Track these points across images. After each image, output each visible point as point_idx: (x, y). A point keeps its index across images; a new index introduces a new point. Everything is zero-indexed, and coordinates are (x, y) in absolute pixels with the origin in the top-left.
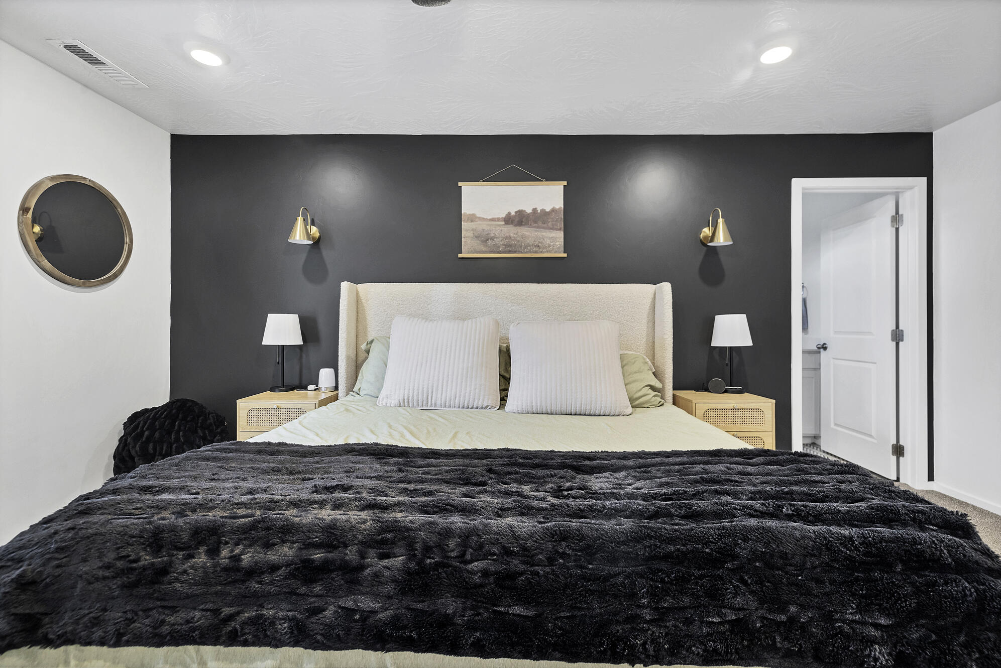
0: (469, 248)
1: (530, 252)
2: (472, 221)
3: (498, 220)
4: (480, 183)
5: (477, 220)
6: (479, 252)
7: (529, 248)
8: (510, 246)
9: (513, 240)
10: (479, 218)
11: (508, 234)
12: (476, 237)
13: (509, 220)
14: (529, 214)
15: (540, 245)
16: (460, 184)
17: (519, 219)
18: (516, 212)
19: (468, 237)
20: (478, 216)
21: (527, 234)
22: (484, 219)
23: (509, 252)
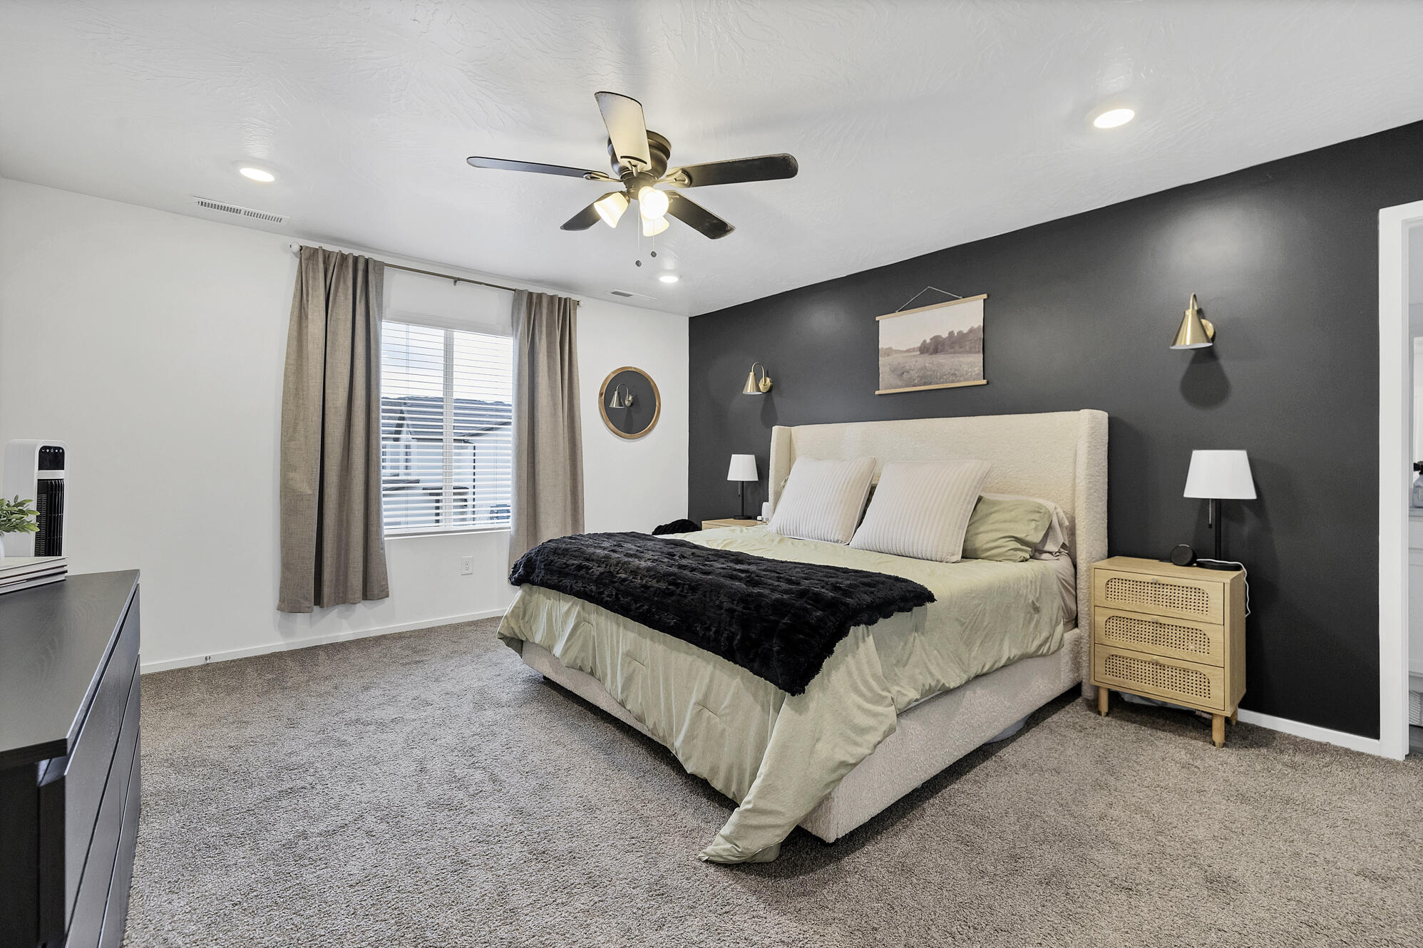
0: (888, 384)
1: (947, 382)
2: (889, 355)
3: (914, 350)
4: (897, 313)
5: (893, 353)
6: (896, 387)
7: (945, 377)
8: (925, 377)
9: (928, 371)
10: (896, 350)
11: (923, 365)
12: (892, 371)
13: (924, 349)
14: (945, 339)
15: (956, 372)
16: (878, 318)
17: (935, 347)
18: (931, 339)
19: (885, 372)
20: (894, 348)
21: (943, 361)
22: (900, 352)
23: (925, 384)
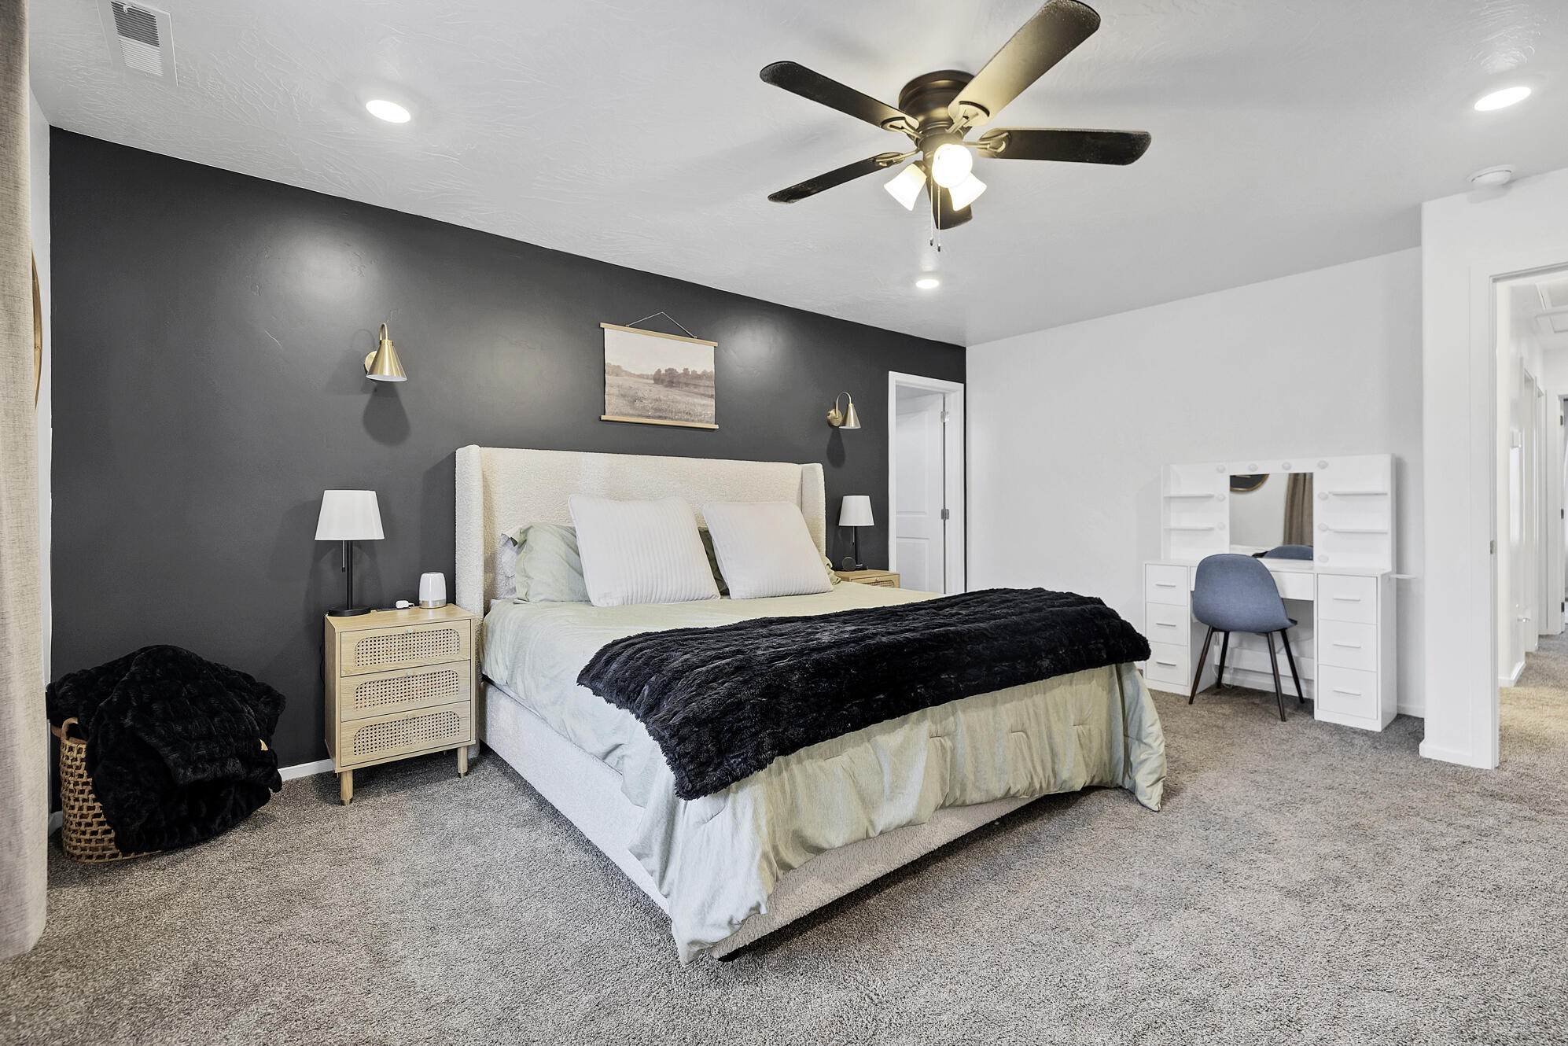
0: (615, 409)
1: (681, 421)
2: (617, 375)
3: (647, 377)
4: (628, 328)
5: (623, 374)
6: (626, 415)
7: (680, 415)
8: (660, 410)
9: (663, 403)
10: (626, 371)
11: (657, 396)
12: (622, 395)
13: (658, 379)
14: (679, 375)
15: (691, 412)
16: (603, 325)
17: (669, 379)
18: (666, 371)
19: (613, 394)
20: (624, 368)
21: (679, 398)
22: (631, 375)
23: (660, 417)
